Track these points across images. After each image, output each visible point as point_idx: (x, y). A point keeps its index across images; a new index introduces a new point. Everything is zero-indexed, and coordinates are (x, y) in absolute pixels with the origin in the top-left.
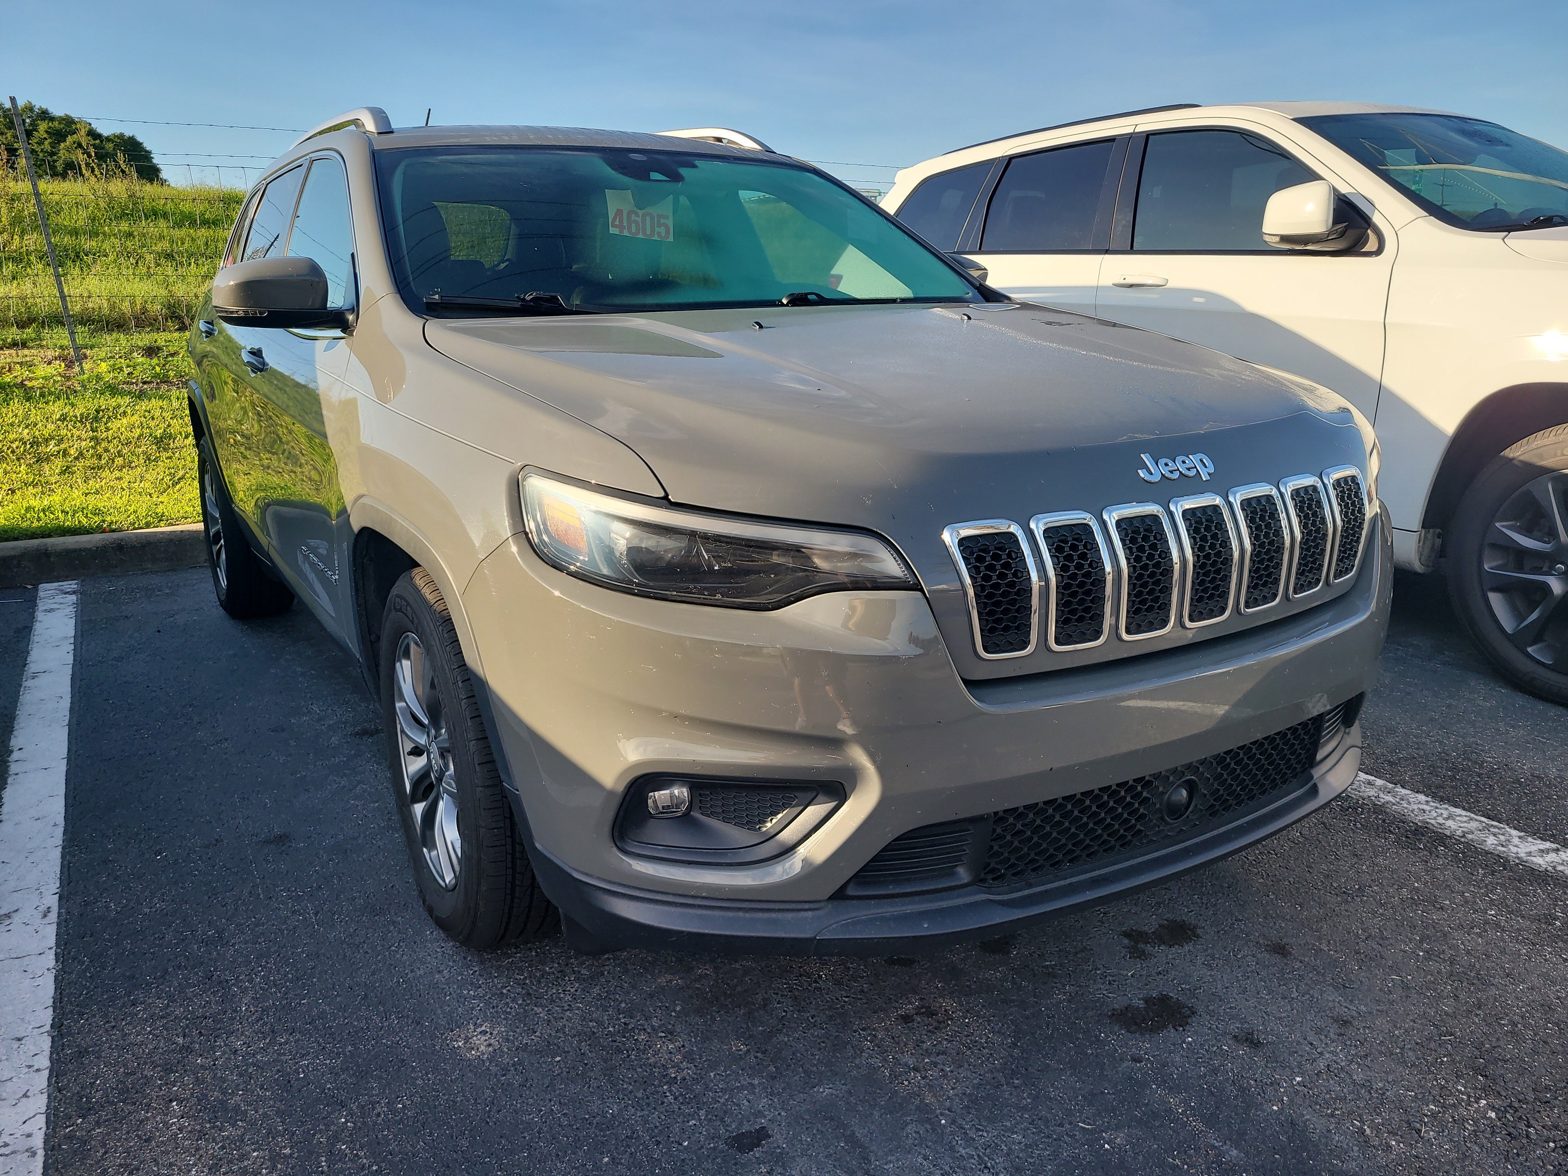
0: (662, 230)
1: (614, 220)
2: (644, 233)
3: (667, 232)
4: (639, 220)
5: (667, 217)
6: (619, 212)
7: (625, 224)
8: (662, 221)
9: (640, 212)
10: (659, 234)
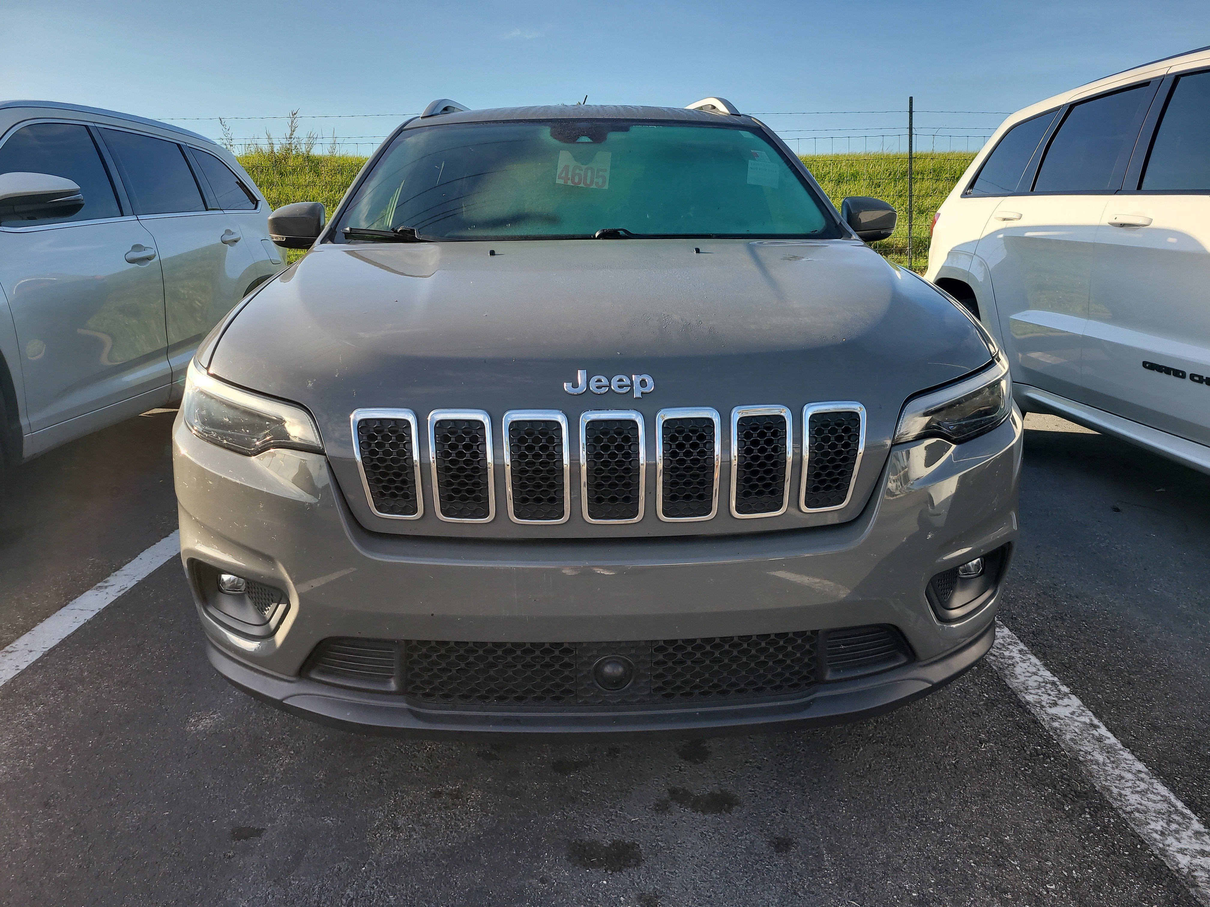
0: (600, 181)
1: (561, 174)
2: (585, 183)
3: (604, 182)
4: (582, 173)
5: (605, 170)
6: (566, 168)
7: (570, 176)
8: (601, 173)
9: (584, 167)
10: (597, 183)
